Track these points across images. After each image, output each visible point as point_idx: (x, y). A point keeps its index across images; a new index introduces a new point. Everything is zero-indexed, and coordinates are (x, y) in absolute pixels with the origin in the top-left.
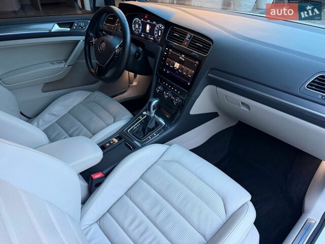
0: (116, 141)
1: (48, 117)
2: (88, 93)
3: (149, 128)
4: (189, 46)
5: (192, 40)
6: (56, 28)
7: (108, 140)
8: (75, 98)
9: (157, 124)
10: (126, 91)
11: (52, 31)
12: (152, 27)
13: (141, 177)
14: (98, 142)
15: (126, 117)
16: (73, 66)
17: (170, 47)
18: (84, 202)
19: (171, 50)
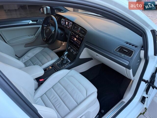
0: (51, 68)
1: (26, 58)
2: (43, 48)
3: (64, 63)
4: (79, 32)
5: (81, 30)
6: (31, 22)
7: (48, 67)
8: (37, 50)
9: (67, 62)
10: (60, 47)
11: (29, 23)
12: (68, 23)
13: (59, 82)
14: (43, 68)
15: (56, 58)
16: (37, 37)
17: (73, 32)
18: (36, 90)
19: (73, 33)
